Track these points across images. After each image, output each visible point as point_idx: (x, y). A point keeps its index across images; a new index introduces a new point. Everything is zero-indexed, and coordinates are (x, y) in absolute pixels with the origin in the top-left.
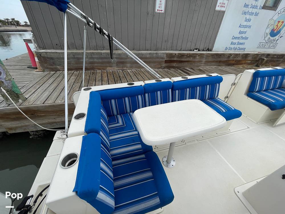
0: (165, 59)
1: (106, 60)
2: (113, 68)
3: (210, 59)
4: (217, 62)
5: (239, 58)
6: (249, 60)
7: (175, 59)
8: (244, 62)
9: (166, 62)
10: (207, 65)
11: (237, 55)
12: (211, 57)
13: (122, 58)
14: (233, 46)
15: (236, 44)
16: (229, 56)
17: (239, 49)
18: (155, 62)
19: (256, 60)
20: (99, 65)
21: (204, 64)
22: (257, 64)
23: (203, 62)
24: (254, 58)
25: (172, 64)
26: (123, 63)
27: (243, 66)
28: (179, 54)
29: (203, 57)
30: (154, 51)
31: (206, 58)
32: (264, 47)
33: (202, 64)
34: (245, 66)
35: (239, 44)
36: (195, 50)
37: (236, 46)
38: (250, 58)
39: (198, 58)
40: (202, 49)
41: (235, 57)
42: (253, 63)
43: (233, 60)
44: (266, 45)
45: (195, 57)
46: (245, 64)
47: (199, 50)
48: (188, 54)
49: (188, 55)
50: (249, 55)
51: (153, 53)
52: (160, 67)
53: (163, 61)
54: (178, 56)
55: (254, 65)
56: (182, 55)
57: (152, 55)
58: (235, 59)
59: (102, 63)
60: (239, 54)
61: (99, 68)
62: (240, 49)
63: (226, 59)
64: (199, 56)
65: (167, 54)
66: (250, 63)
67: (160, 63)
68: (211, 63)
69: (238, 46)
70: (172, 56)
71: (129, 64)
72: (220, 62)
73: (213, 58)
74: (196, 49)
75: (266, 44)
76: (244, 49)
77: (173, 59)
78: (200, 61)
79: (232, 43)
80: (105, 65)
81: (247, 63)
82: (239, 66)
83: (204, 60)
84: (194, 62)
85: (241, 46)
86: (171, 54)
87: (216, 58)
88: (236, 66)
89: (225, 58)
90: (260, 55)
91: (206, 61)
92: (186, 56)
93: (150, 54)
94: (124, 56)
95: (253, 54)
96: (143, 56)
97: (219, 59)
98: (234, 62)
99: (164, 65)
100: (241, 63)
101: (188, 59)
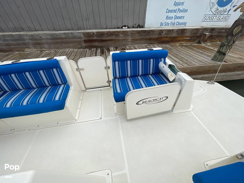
0: (82, 38)
1: (21, 42)
2: (31, 49)
3: (137, 37)
4: (146, 39)
5: (174, 35)
6: (188, 37)
7: (95, 38)
8: (181, 39)
9: (85, 41)
10: (135, 43)
11: (170, 31)
12: (137, 34)
13: (36, 40)
14: (169, 21)
15: (173, 18)
16: (159, 33)
17: (177, 23)
18: (74, 42)
19: (198, 36)
20: (16, 47)
21: (131, 42)
22: (199, 41)
23: (129, 40)
24: (194, 33)
25: (93, 43)
26: (39, 44)
27: (181, 43)
28: (97, 32)
29: (128, 35)
30: (77, 30)
31: (131, 36)
32: (211, 20)
33: (128, 42)
34: (184, 43)
35: (176, 17)
36: (124, 28)
37: (173, 21)
38: (188, 34)
39: (121, 37)
40: (132, 26)
41: (168, 34)
42: (194, 40)
43: (167, 37)
44: (215, 17)
45: (117, 35)
46: (183, 41)
47: (128, 28)
48: (108, 32)
49: (109, 34)
50: (186, 31)
51: (68, 33)
52: (80, 47)
53: (82, 41)
54: (97, 35)
55: (196, 41)
56: (102, 34)
57: (67, 35)
58: (168, 36)
59: (18, 44)
60: (173, 30)
61: (17, 49)
62: (179, 24)
63: (157, 36)
64: (122, 34)
65: (84, 33)
66: (189, 39)
67: (79, 42)
68: (140, 41)
69: (177, 20)
70: (90, 35)
71: (47, 45)
72: (150, 39)
73: (140, 35)
74: (125, 26)
75: (213, 16)
76: (185, 24)
77: (92, 38)
78: (125, 40)
79: (167, 18)
80: (21, 47)
81: (185, 39)
82: (176, 43)
83: (130, 38)
84: (118, 40)
85: (180, 21)
86: (88, 33)
87: (144, 35)
88: (172, 43)
89: (155, 35)
90: (201, 31)
91: (132, 39)
92: (106, 34)
93: (64, 34)
94: (37, 38)
95: (191, 29)
96: (58, 37)
97: (148, 37)
98: (168, 39)
99: (84, 45)
100: (177, 40)
101: (110, 38)
